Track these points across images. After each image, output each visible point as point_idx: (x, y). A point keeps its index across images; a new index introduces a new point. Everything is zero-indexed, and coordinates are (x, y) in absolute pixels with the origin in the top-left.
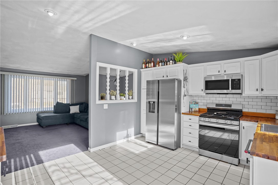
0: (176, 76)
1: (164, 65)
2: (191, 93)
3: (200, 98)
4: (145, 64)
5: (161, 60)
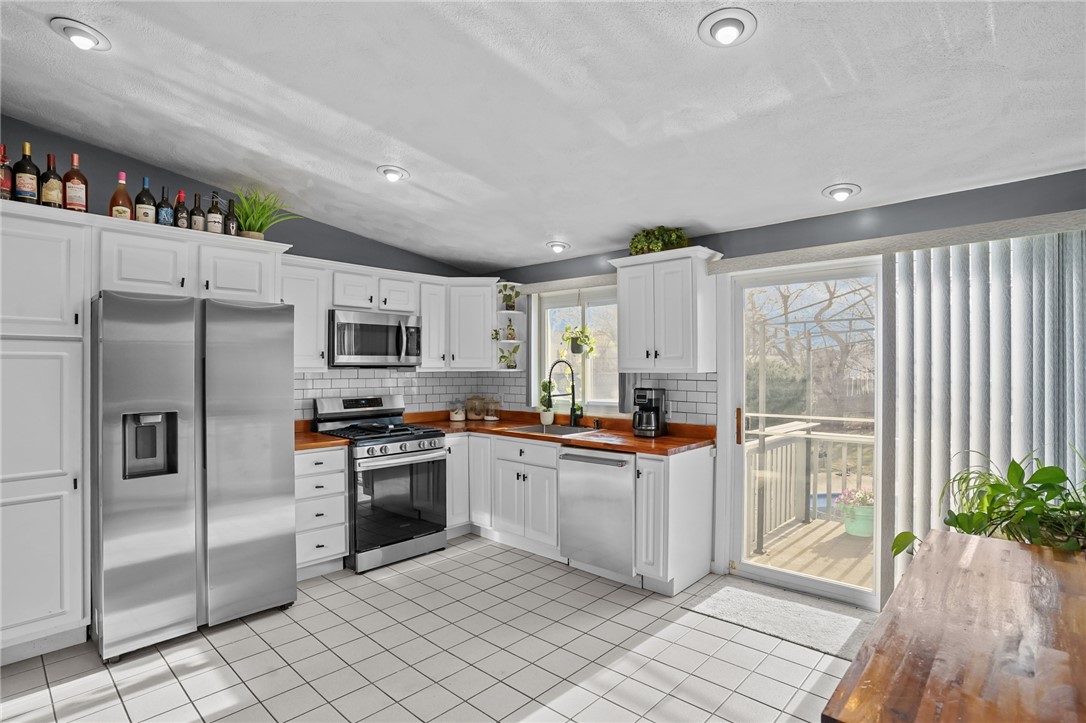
1: (175, 224)
5: (147, 186)
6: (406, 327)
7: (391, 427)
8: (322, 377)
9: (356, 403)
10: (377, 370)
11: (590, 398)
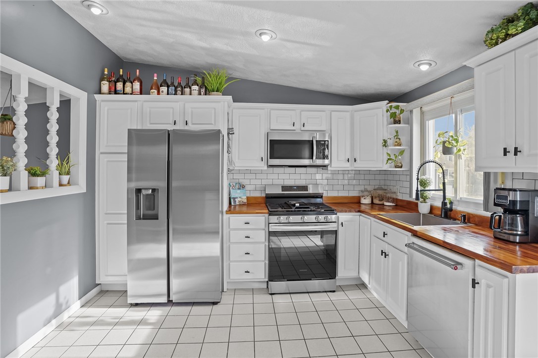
0: (212, 124)
1: (175, 94)
2: (238, 164)
3: (247, 176)
4: (110, 82)
5: (165, 78)
6: (316, 141)
7: (297, 205)
8: (262, 172)
9: (290, 188)
10: (297, 169)
11: (463, 194)
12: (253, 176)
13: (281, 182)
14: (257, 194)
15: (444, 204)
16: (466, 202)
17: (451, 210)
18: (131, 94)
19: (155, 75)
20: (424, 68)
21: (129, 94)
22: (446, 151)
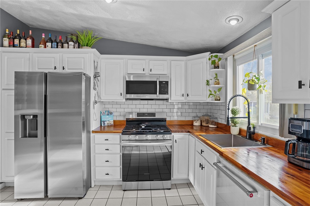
0: (82, 69)
1: (57, 47)
2: (104, 98)
3: (114, 106)
4: (9, 38)
5: (50, 37)
6: (159, 81)
7: (143, 127)
9: (143, 114)
10: (149, 101)
12: (118, 106)
13: (138, 111)
14: (122, 119)
15: (249, 128)
16: (266, 128)
17: (254, 133)
18: (25, 47)
19: (43, 34)
20: (234, 23)
21: (24, 47)
22: (251, 87)
